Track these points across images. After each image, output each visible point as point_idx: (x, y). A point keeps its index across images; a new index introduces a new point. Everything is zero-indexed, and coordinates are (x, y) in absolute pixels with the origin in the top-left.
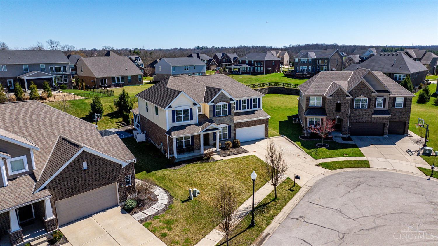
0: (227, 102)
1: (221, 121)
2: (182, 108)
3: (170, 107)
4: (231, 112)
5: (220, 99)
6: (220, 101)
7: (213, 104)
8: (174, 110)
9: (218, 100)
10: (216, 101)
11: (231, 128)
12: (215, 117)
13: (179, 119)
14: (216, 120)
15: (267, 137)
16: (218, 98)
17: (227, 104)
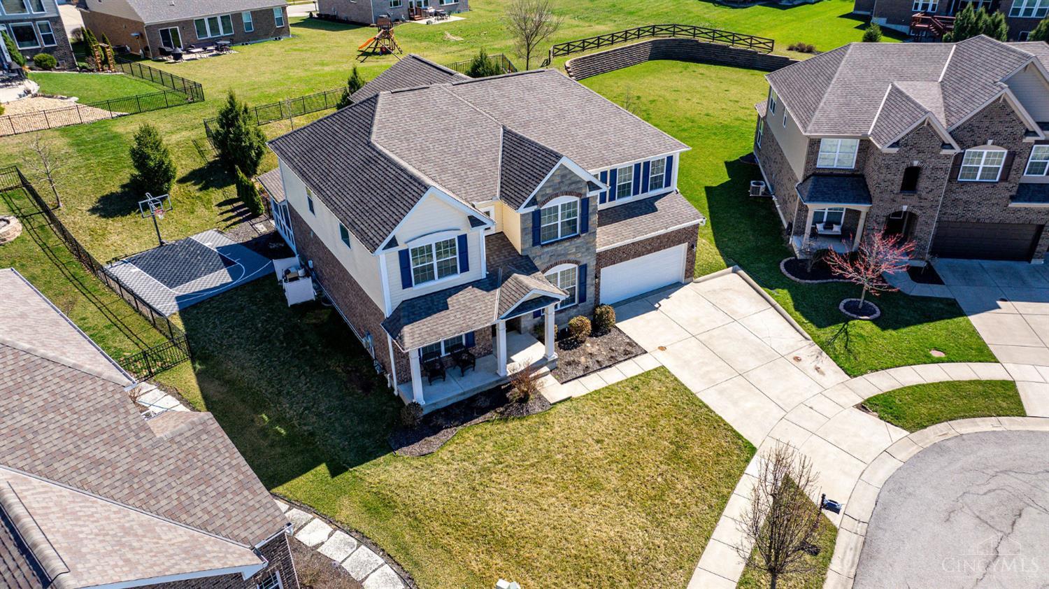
0: (578, 195)
1: (559, 256)
2: (432, 240)
3: (393, 243)
4: (590, 223)
5: (554, 190)
6: (557, 195)
7: (533, 208)
8: (407, 250)
9: (549, 191)
10: (543, 196)
11: (588, 273)
12: (538, 247)
13: (426, 274)
14: (543, 254)
15: (689, 279)
16: (550, 187)
17: (577, 199)
